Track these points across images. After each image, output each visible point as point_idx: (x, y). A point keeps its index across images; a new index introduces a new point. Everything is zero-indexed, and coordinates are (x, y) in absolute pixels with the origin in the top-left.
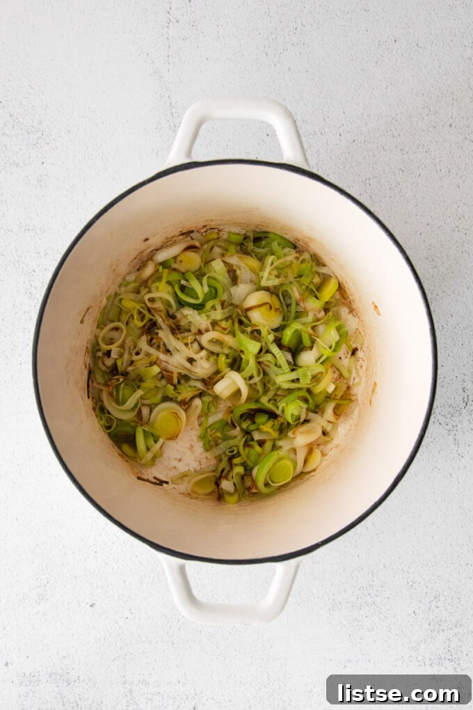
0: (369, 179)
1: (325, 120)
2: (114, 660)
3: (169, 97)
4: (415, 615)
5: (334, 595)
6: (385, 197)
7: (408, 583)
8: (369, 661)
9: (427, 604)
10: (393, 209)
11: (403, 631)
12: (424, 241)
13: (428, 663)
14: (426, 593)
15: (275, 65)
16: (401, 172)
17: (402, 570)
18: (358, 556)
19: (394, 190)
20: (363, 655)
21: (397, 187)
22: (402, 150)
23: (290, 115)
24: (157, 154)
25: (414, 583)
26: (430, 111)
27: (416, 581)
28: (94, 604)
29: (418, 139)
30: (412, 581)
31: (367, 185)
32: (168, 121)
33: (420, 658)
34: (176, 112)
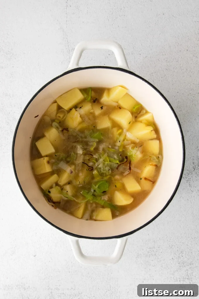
0: (153, 73)
1: (134, 48)
2: (44, 279)
3: (67, 38)
4: (173, 260)
5: (138, 251)
6: (159, 81)
7: (170, 246)
8: (153, 279)
9: (178, 255)
10: (163, 86)
11: (168, 267)
12: (176, 100)
13: (178, 280)
14: (178, 250)
15: (112, 25)
16: (166, 70)
17: (167, 240)
18: (148, 234)
19: (163, 78)
20: (151, 277)
21: (164, 77)
22: (166, 61)
23: (120, 47)
24: (62, 63)
25: (172, 246)
26: (178, 44)
27: (173, 245)
28: (36, 255)
29: (173, 56)
30: (171, 245)
31: (152, 76)
32: (67, 49)
33: (175, 278)
34: (70, 45)
